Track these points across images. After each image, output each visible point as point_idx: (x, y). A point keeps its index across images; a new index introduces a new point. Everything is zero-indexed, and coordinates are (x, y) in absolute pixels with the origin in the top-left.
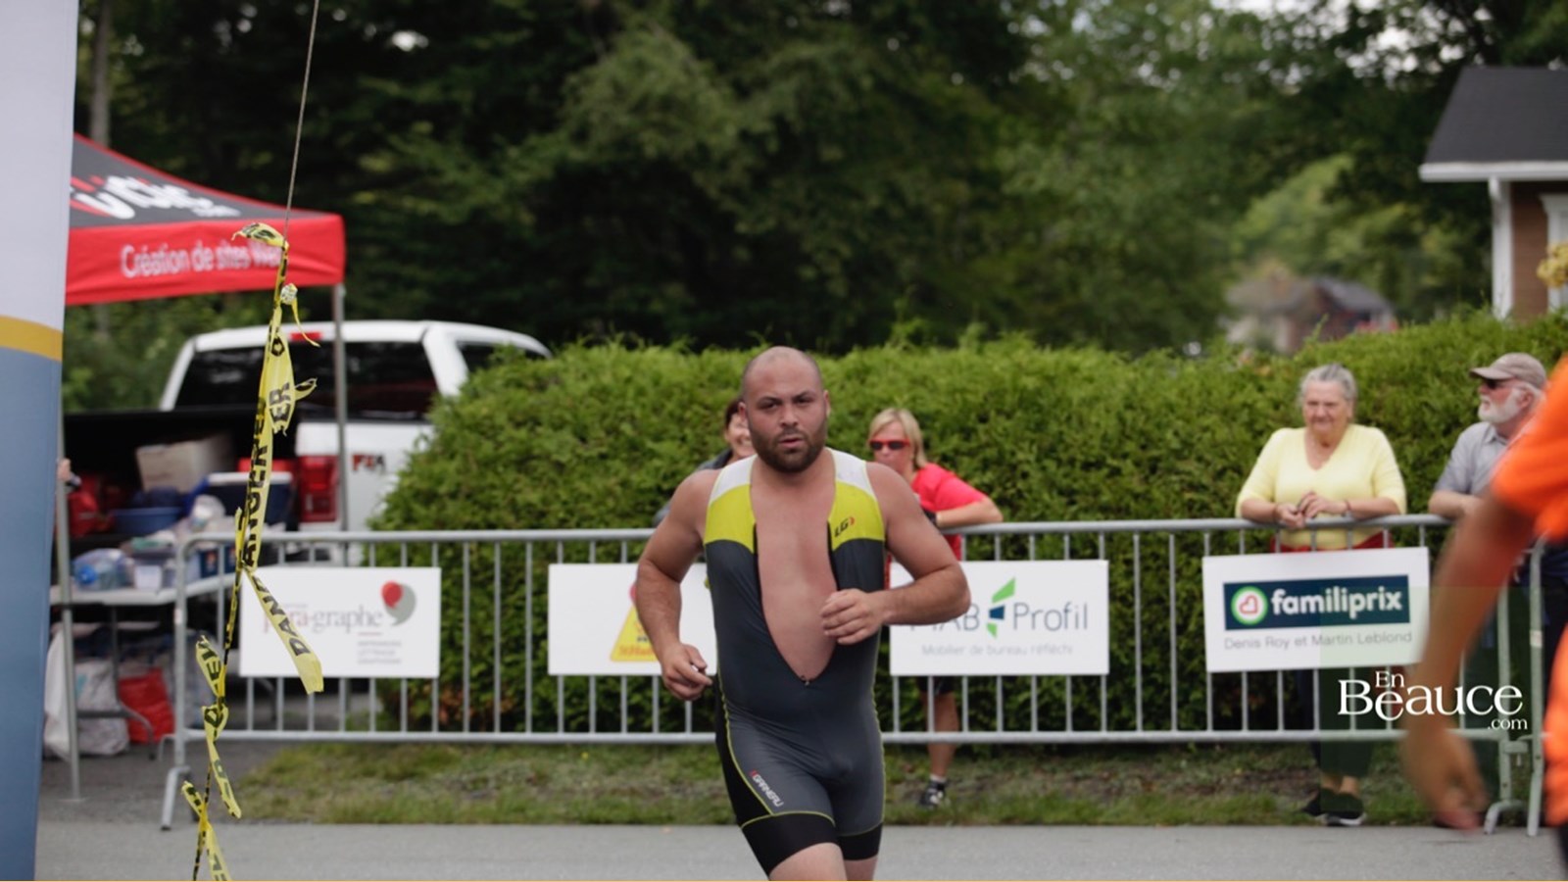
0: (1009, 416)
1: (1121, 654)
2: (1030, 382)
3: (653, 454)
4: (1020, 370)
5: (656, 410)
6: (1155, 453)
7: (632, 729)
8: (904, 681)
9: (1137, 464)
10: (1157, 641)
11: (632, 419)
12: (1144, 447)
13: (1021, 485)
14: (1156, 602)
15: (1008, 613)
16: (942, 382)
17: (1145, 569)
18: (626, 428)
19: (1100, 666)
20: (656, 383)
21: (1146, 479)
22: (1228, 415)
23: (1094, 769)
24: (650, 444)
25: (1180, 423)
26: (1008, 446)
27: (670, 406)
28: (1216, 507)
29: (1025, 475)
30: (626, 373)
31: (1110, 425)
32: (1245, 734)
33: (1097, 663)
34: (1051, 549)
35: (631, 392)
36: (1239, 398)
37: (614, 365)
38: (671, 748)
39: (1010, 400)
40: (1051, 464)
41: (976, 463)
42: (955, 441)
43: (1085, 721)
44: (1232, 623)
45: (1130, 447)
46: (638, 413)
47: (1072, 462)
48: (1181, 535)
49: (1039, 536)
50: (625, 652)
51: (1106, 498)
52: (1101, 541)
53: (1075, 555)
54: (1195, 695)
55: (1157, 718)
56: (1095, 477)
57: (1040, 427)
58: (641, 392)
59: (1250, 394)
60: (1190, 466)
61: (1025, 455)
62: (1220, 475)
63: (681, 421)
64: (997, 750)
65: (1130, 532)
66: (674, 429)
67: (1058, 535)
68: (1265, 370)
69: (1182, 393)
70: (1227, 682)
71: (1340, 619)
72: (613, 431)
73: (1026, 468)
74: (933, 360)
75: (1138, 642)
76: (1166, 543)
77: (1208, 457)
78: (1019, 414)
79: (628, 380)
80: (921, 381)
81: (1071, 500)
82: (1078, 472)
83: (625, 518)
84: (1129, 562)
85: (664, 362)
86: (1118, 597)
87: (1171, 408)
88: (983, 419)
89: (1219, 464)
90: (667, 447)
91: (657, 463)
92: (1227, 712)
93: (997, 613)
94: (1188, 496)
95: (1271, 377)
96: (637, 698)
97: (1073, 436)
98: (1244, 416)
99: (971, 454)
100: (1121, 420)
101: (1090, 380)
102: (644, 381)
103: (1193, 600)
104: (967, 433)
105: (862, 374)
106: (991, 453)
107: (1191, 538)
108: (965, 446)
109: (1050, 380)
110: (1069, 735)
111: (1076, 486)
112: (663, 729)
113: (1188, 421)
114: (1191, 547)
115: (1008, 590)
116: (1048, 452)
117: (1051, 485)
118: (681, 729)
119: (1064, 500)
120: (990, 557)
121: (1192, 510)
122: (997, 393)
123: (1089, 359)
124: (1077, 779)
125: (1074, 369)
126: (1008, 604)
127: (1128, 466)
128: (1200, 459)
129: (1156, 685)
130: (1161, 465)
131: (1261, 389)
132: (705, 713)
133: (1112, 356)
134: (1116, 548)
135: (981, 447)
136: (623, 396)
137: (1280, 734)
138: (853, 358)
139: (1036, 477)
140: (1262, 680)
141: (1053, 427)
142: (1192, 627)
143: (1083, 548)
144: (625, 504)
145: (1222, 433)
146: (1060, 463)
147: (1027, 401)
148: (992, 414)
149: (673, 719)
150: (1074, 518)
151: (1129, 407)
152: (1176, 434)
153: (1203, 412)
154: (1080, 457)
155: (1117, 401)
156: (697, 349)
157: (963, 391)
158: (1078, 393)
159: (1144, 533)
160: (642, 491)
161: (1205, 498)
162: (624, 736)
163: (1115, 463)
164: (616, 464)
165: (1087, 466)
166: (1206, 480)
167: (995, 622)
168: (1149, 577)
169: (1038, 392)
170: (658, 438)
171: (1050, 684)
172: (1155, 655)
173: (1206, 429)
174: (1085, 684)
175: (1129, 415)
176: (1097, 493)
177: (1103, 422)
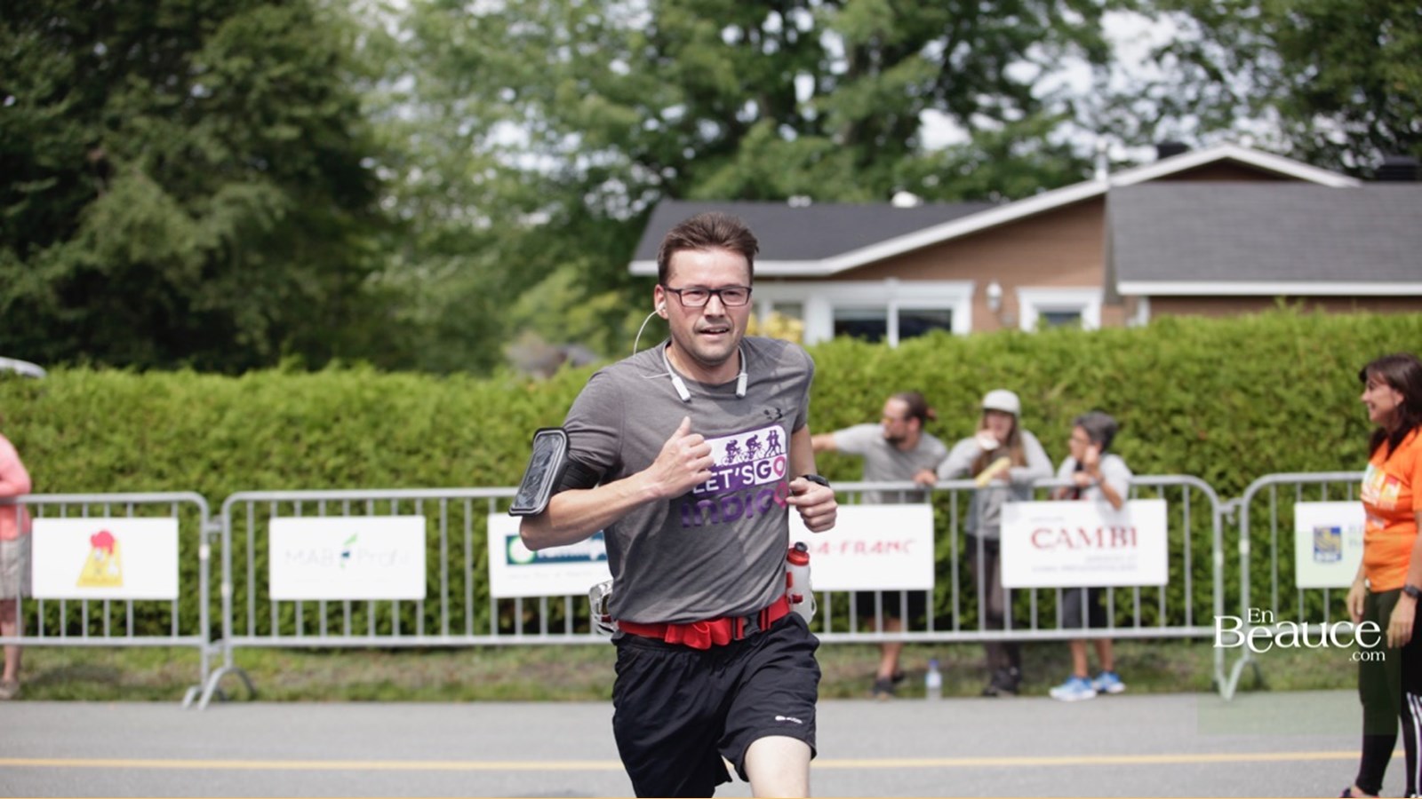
0: (356, 417)
1: (434, 585)
2: (370, 395)
3: (108, 443)
4: (362, 386)
5: (112, 412)
6: (455, 443)
7: (92, 634)
8: (282, 603)
9: (445, 451)
10: (457, 574)
11: (95, 419)
12: (449, 440)
13: (363, 466)
14: (458, 548)
15: (353, 556)
16: (309, 394)
17: (449, 525)
18: (91, 425)
19: (417, 592)
20: (112, 393)
21: (450, 463)
22: (508, 417)
23: (415, 662)
24: (106, 436)
25: (473, 424)
26: (354, 438)
27: (122, 409)
28: (498, 480)
29: (366, 459)
30: (91, 387)
31: (425, 424)
32: (519, 639)
33: (416, 590)
34: (383, 508)
35: (95, 400)
36: (516, 406)
37: (85, 381)
38: (119, 649)
39: (357, 406)
40: (384, 453)
41: (332, 449)
42: (317, 435)
43: (406, 630)
44: (510, 561)
45: (439, 439)
46: (99, 414)
47: (398, 450)
48: (475, 500)
49: (376, 501)
50: (85, 581)
51: (422, 474)
52: (418, 506)
53: (400, 513)
54: (484, 614)
55: (457, 627)
56: (414, 460)
57: (376, 425)
58: (101, 401)
59: (521, 404)
60: (479, 452)
61: (366, 445)
62: (501, 459)
63: (128, 421)
64: (345, 650)
65: (438, 500)
66: (123, 426)
67: (388, 501)
68: (532, 388)
69: (477, 404)
70: (506, 605)
71: (585, 558)
72: (82, 426)
73: (364, 454)
74: (304, 380)
75: (443, 574)
76: (462, 506)
77: (493, 445)
78: (363, 418)
79: (93, 393)
80: (295, 394)
81: (397, 475)
82: (402, 456)
83: (89, 487)
84: (437, 521)
85: (118, 380)
86: (433, 545)
87: (468, 412)
88: (337, 420)
89: (501, 452)
90: (117, 438)
91: (111, 450)
92: (506, 623)
93: (346, 555)
94: (479, 473)
95: (537, 392)
96: (96, 614)
97: (401, 433)
98: (518, 418)
99: (328, 444)
100: (433, 421)
101: (411, 393)
102: (104, 393)
103: (482, 546)
104: (326, 429)
105: (254, 388)
106: (343, 443)
107: (480, 504)
108: (327, 438)
109: (383, 392)
110: (396, 640)
111: (401, 466)
112: (113, 634)
113: (479, 421)
114: (481, 508)
115: (353, 539)
116: (381, 444)
117: (383, 465)
118: (125, 634)
119: (392, 477)
120: (340, 514)
121: (479, 483)
122: (348, 402)
123: (409, 380)
124: (402, 671)
125: (401, 386)
126: (353, 549)
127: (438, 453)
128: (487, 448)
129: (457, 606)
130: (461, 453)
131: (529, 400)
132: (143, 623)
133: (428, 378)
134: (429, 508)
135: (335, 440)
136: (88, 402)
137: (544, 638)
138: (249, 377)
139: (373, 462)
140: (531, 603)
141: (385, 426)
142: (481, 565)
143: (407, 508)
144: (90, 477)
145: (503, 430)
146: (390, 451)
147: (367, 408)
148: (343, 415)
149: (120, 628)
150: (400, 487)
151: (438, 410)
152: (472, 430)
153: (490, 415)
154: (404, 447)
155: (430, 409)
156: (142, 370)
157: (323, 400)
158: (402, 402)
159: (450, 500)
160: (100, 470)
161: (488, 476)
162: (85, 640)
163: (427, 450)
164: (82, 450)
165: (411, 452)
166: (491, 461)
167: (347, 562)
168: (453, 530)
169: (378, 401)
170: (113, 431)
171: (384, 606)
172: (456, 584)
173: (493, 427)
174: (408, 606)
175: (439, 418)
176: (415, 471)
177: (420, 423)
